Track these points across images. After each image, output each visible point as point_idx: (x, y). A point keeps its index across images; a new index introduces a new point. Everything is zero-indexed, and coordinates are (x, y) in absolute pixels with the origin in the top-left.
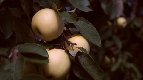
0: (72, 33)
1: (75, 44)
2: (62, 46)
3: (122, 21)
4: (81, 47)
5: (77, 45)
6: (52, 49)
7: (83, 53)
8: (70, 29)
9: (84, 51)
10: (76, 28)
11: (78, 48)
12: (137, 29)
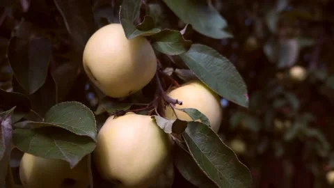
0: (181, 78)
1: (177, 102)
2: (153, 108)
3: (297, 72)
4: (191, 109)
5: (181, 104)
6: (123, 114)
7: (198, 122)
8: (177, 70)
9: (201, 118)
10: (188, 69)
11: (184, 110)
12: (320, 83)
